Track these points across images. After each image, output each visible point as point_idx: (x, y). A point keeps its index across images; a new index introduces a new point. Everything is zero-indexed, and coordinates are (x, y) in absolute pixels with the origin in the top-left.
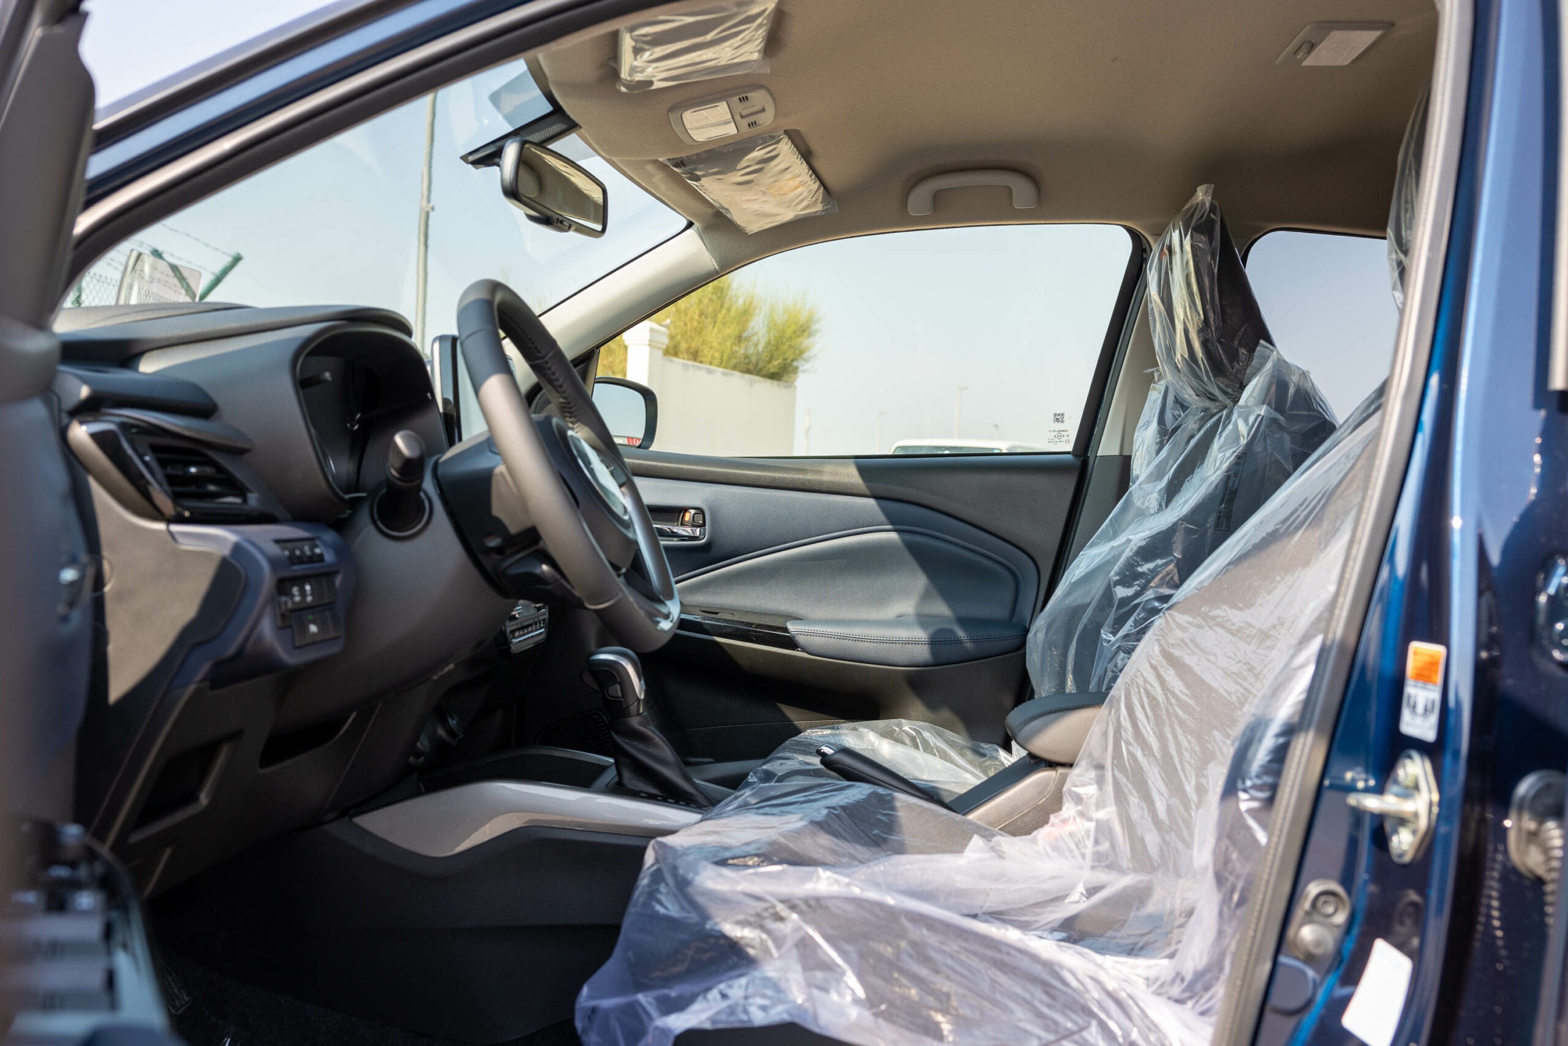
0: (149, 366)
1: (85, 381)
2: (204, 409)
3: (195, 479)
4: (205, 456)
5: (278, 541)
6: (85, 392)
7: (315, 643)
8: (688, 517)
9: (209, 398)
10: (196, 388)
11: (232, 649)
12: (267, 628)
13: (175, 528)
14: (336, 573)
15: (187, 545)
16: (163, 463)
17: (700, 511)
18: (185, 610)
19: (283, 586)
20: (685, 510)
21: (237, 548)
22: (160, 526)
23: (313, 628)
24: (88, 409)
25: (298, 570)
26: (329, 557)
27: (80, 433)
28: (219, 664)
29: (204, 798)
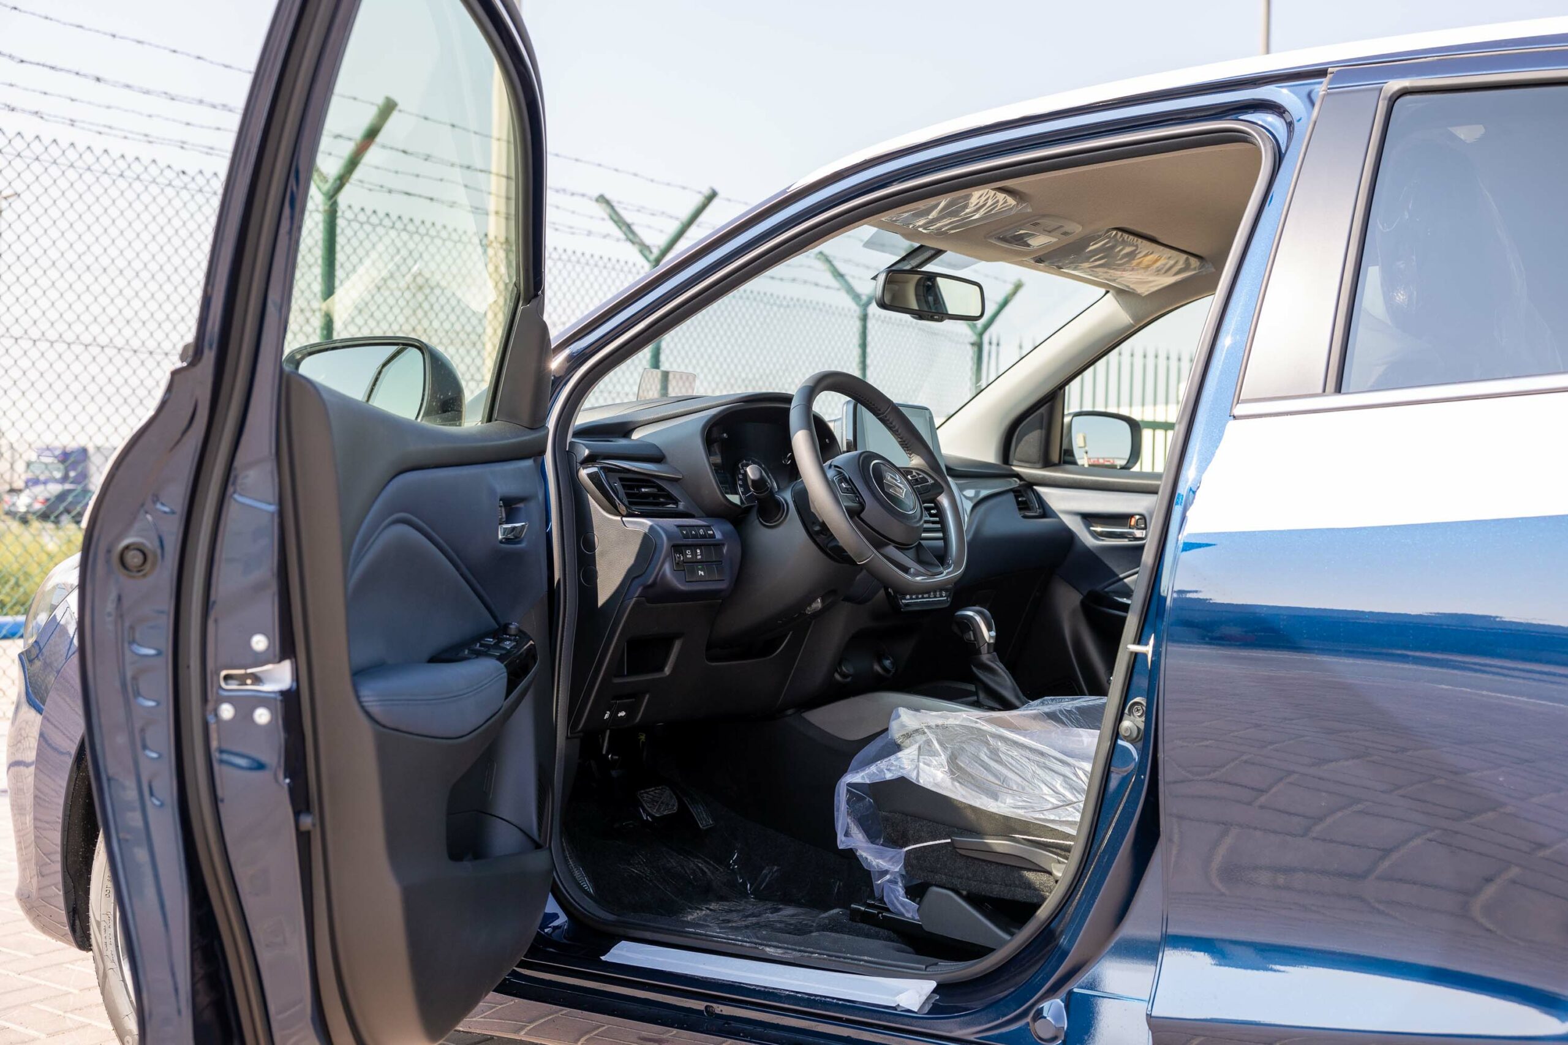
0: (636, 436)
1: (587, 447)
2: (658, 458)
3: (646, 495)
4: (654, 483)
5: (678, 526)
6: (587, 452)
7: (701, 580)
8: (1133, 522)
9: (660, 451)
10: (654, 446)
11: (650, 581)
12: (667, 568)
13: (624, 519)
14: (723, 545)
15: (630, 527)
16: (624, 486)
17: (1143, 517)
18: (629, 560)
19: (677, 548)
20: (1131, 516)
21: (651, 528)
22: (619, 518)
23: (701, 573)
24: (590, 460)
25: (690, 541)
26: (718, 536)
27: (584, 473)
28: (647, 588)
29: (667, 670)
